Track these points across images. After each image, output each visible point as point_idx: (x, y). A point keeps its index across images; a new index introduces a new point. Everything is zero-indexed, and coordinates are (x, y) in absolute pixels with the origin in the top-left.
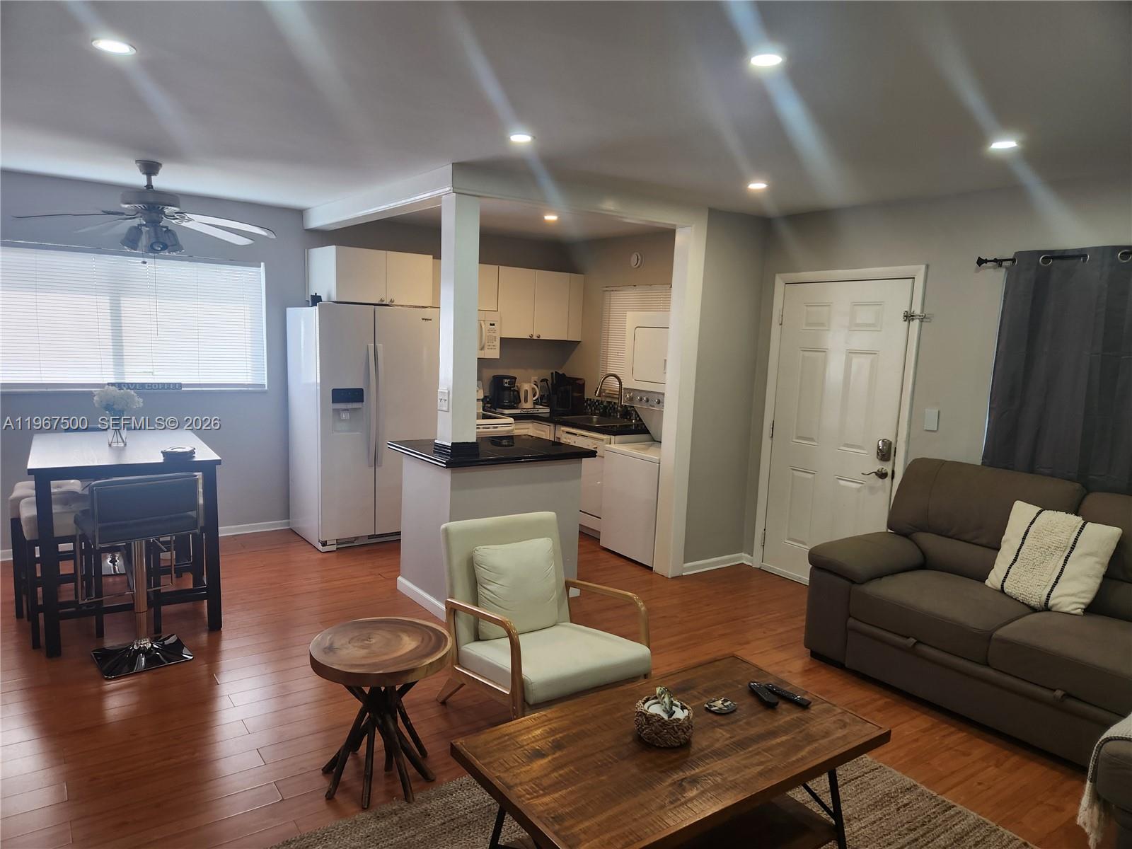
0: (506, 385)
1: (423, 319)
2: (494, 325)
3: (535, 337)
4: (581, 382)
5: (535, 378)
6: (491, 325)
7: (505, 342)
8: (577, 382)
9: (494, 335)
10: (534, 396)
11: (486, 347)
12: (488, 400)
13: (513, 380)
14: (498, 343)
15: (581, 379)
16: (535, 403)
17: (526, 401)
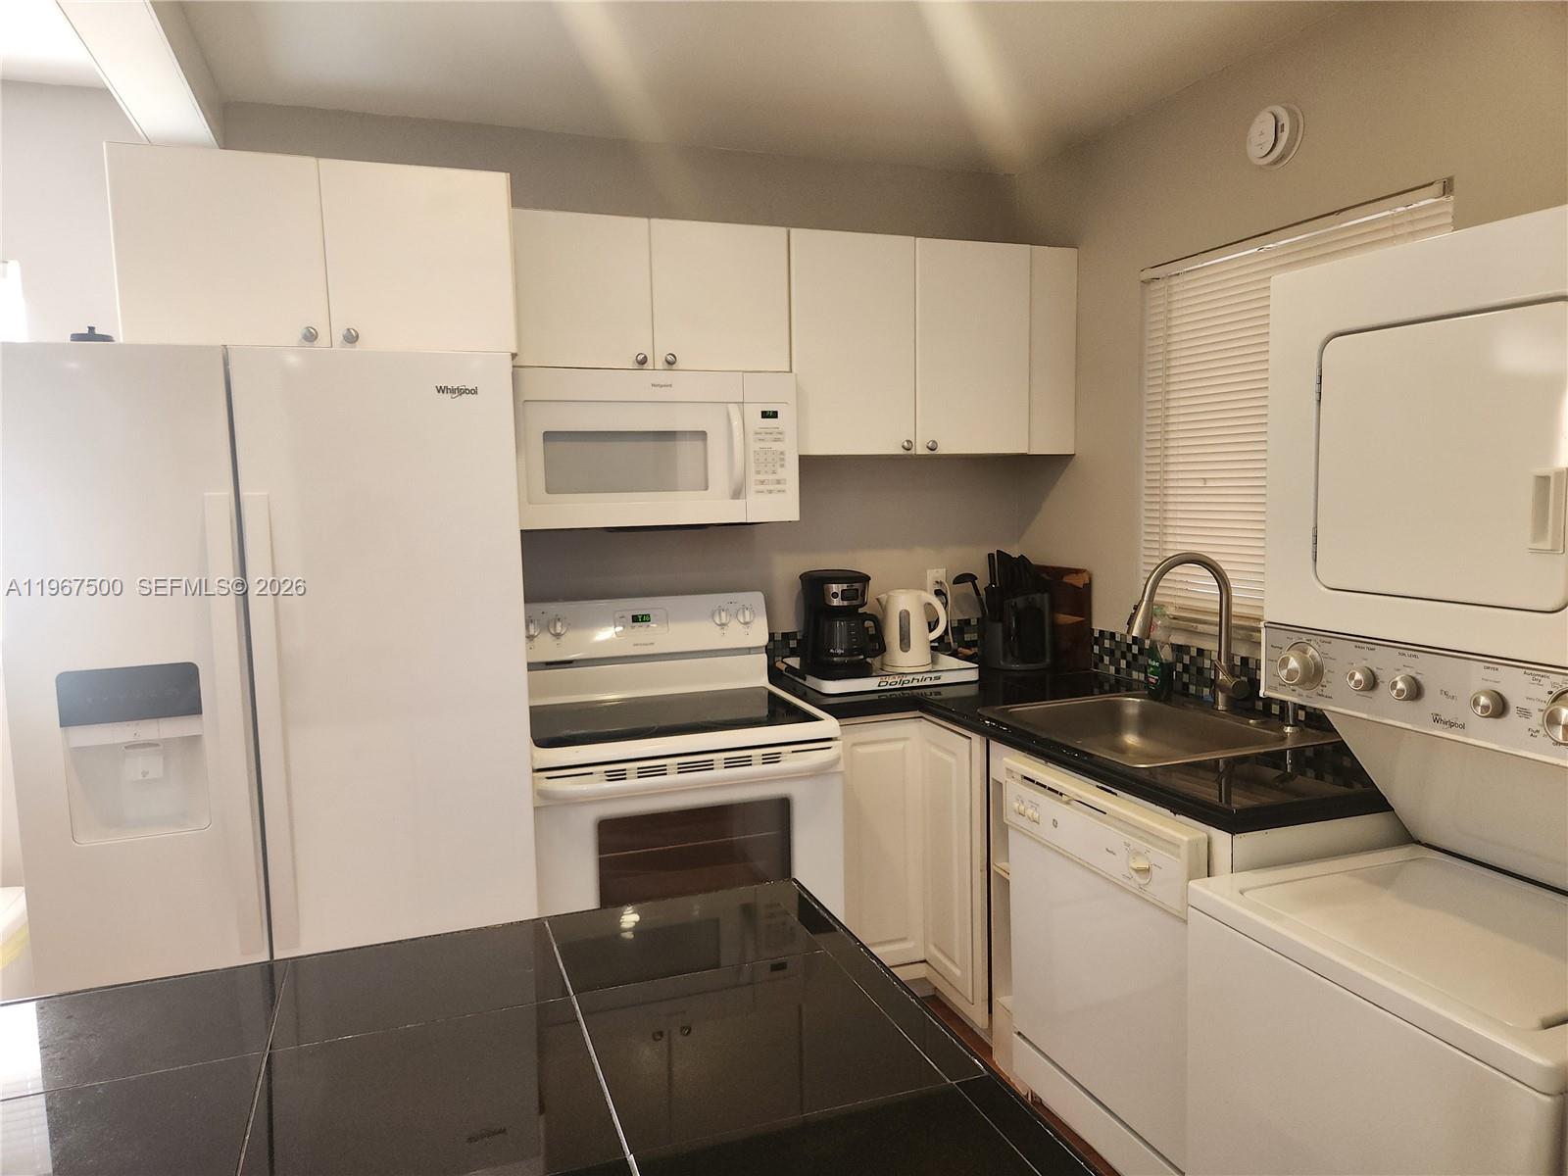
0: (836, 602)
1: (440, 390)
2: (775, 415)
3: (920, 449)
4: (1078, 581)
5: (936, 574)
6: (765, 415)
7: (812, 468)
8: (1067, 579)
9: (777, 447)
10: (932, 626)
11: (752, 487)
12: (793, 644)
13: (856, 586)
14: (791, 474)
15: (1077, 571)
16: (939, 647)
17: (905, 643)
